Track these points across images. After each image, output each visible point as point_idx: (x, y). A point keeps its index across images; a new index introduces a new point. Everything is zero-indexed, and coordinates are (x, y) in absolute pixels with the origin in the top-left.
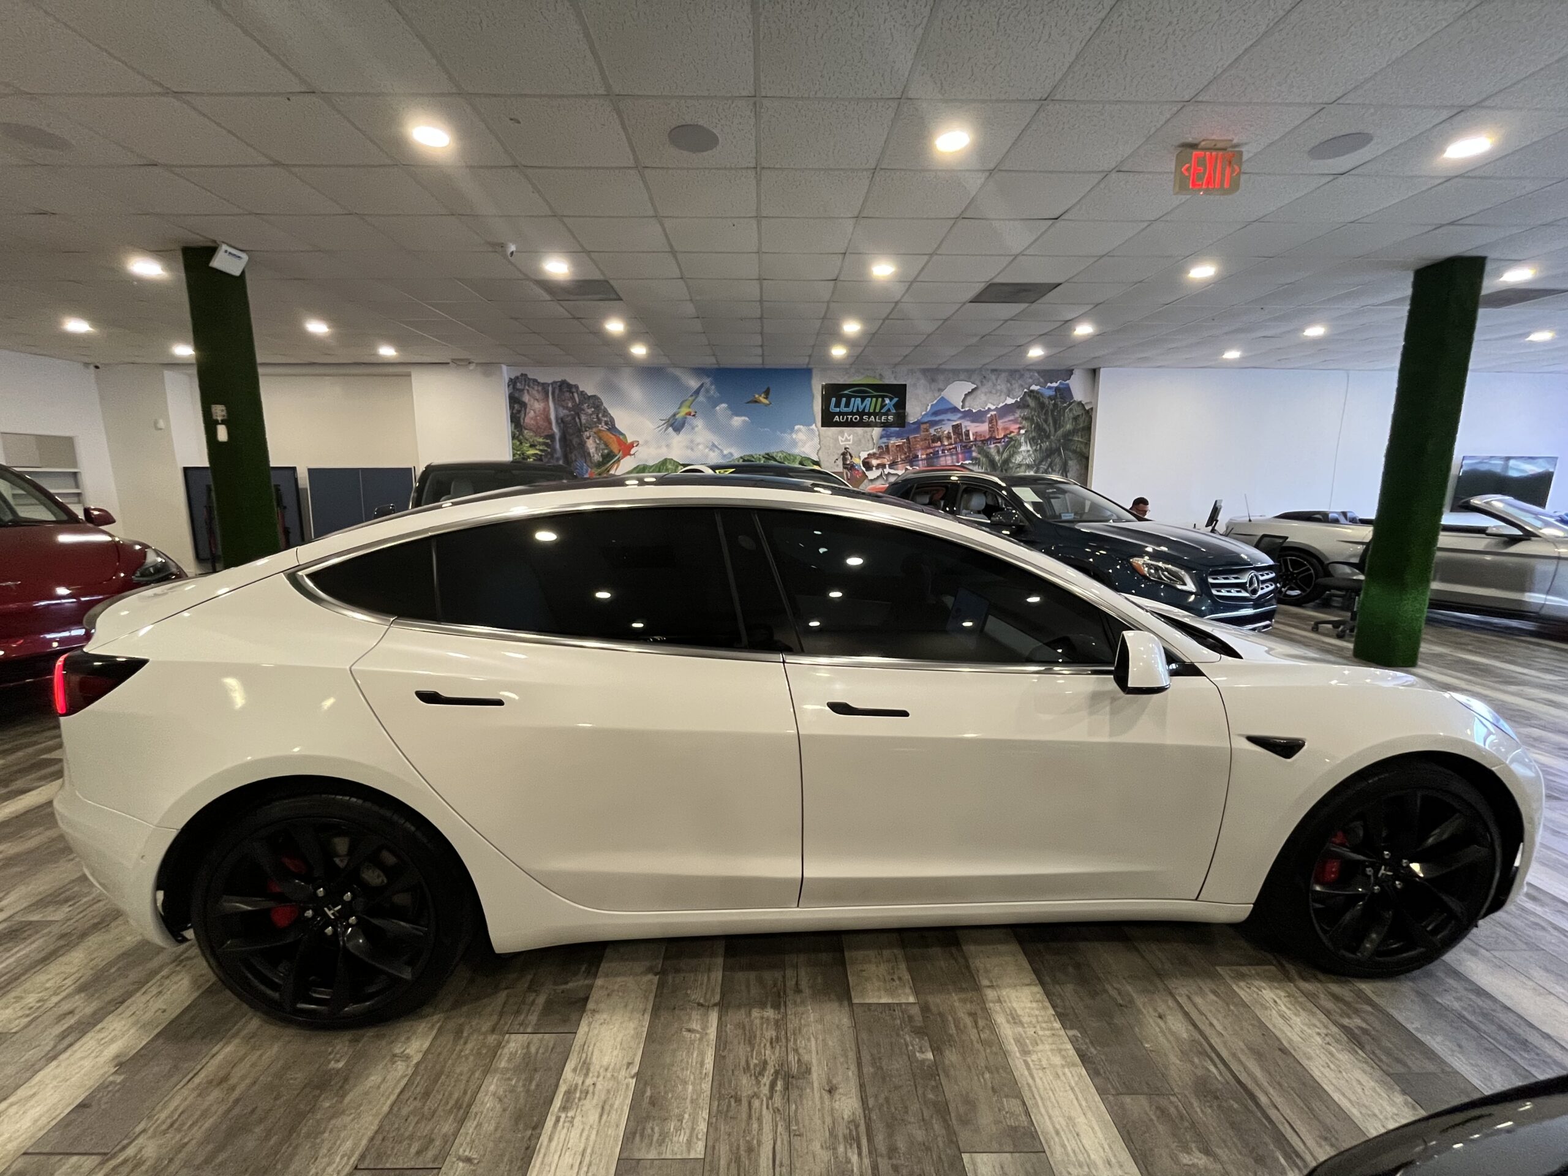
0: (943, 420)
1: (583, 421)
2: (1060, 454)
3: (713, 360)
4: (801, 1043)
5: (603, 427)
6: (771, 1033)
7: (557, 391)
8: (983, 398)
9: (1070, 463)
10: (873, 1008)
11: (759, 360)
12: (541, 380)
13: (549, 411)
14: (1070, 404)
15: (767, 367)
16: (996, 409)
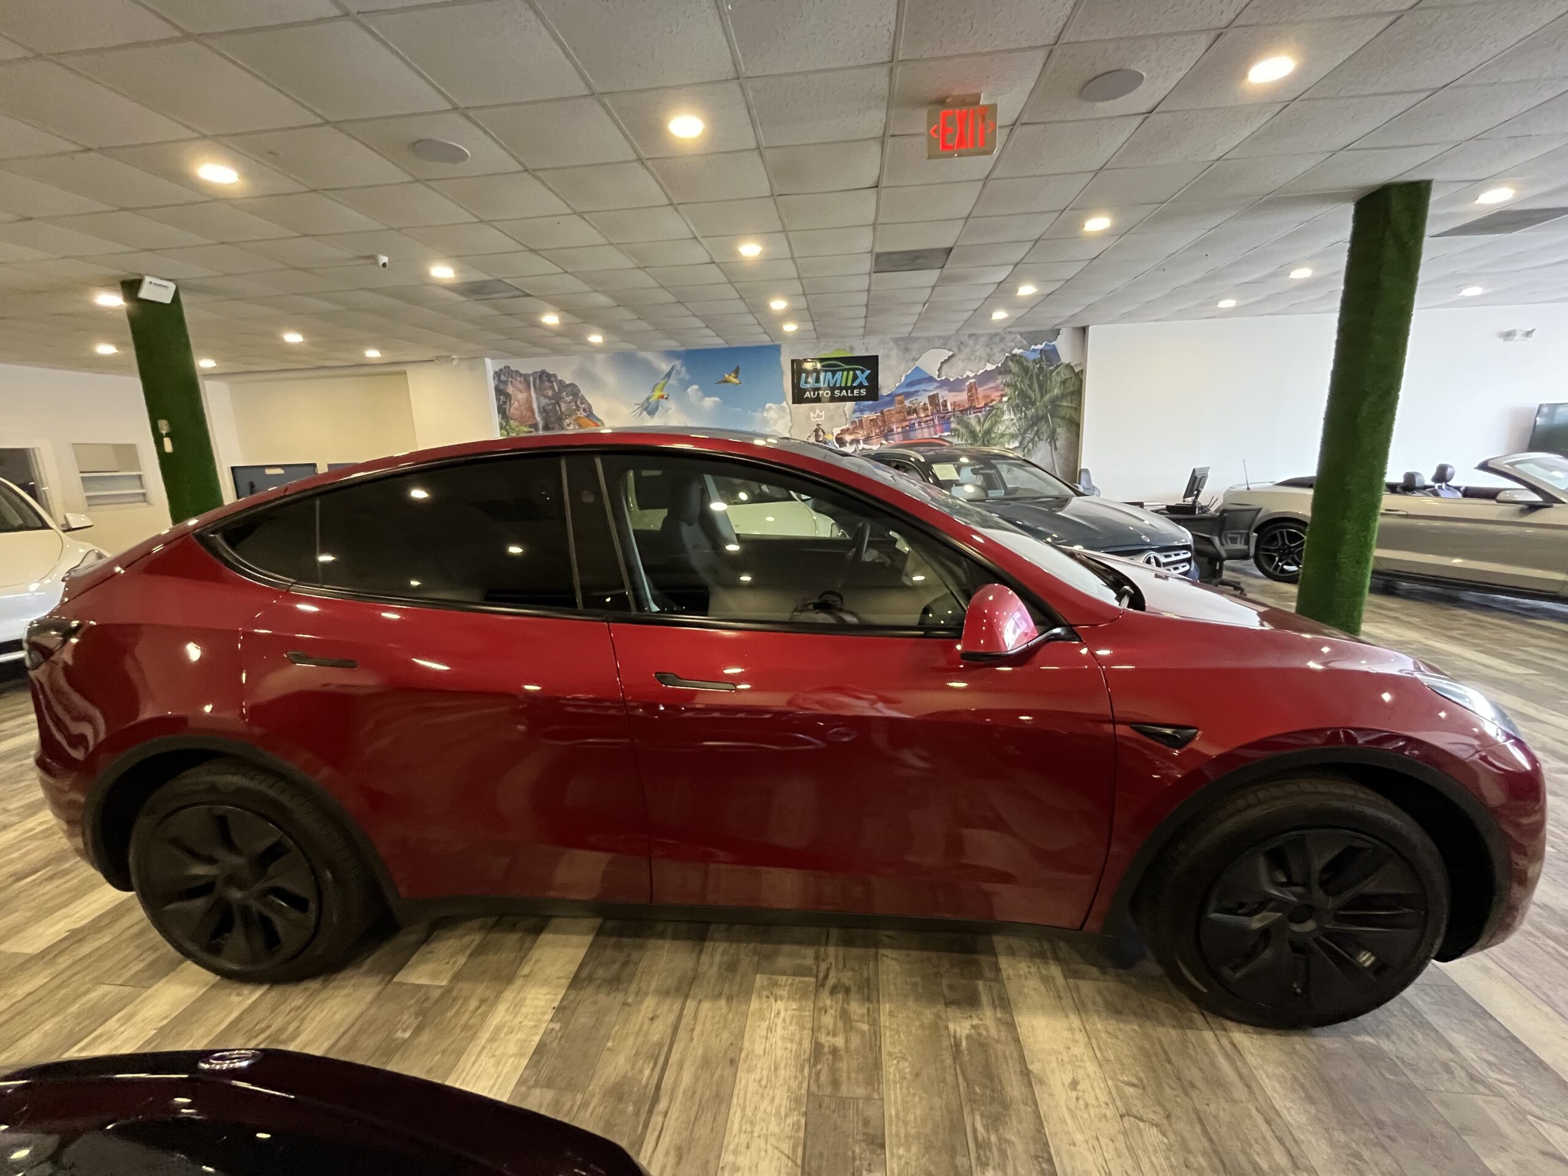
0: (919, 391)
1: (563, 409)
2: (1047, 421)
3: (677, 344)
5: (581, 414)
7: (538, 381)
8: (961, 364)
9: (1059, 430)
11: (720, 341)
12: (523, 372)
13: (531, 401)
14: (1057, 367)
15: (733, 345)
16: (975, 377)
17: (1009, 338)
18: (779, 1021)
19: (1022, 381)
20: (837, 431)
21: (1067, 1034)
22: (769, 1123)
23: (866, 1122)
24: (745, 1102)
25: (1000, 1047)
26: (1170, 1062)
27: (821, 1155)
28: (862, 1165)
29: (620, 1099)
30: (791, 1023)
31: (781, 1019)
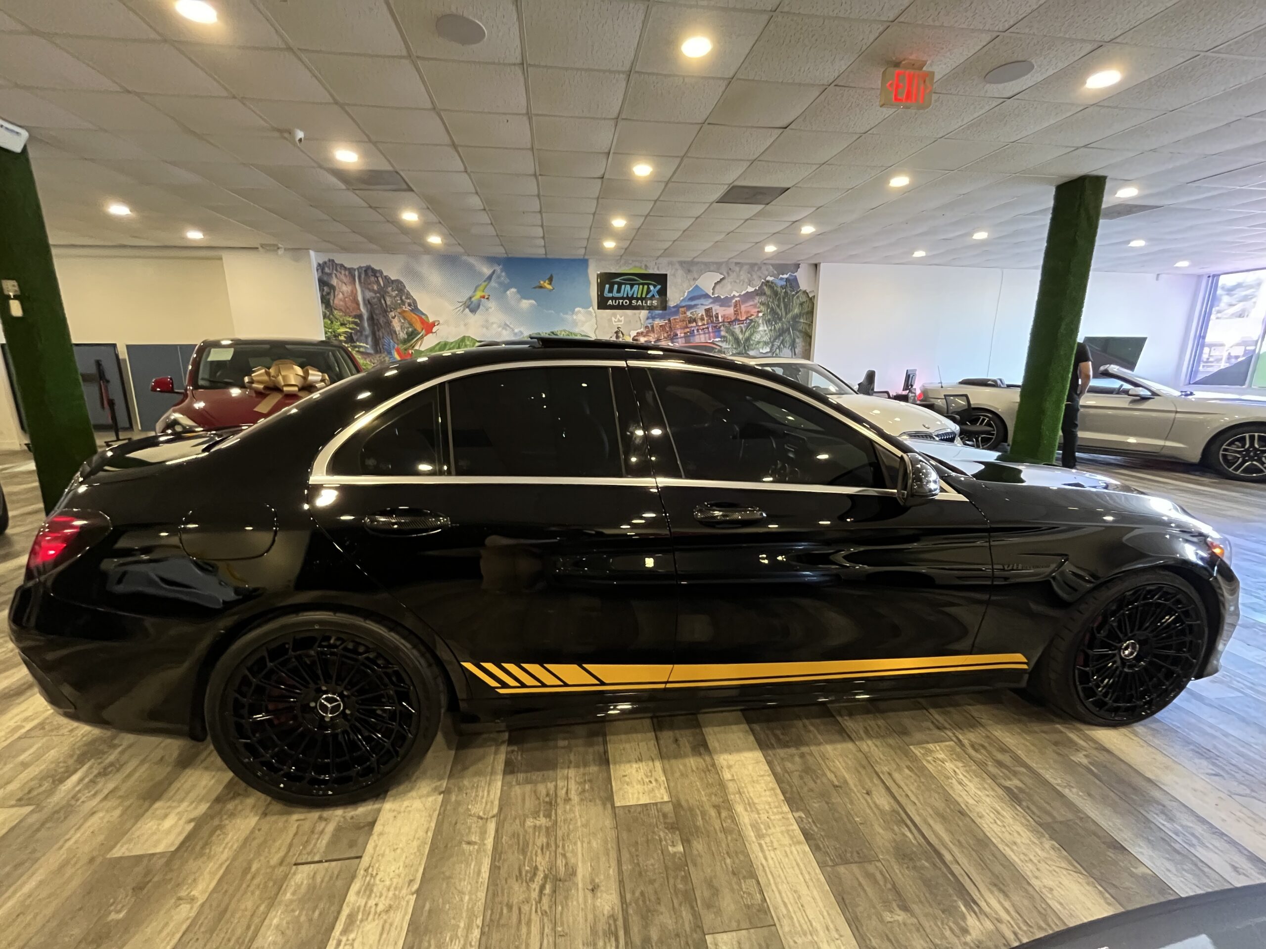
0: (695, 305)
1: (388, 303)
2: (789, 333)
3: (502, 250)
4: (569, 847)
5: (406, 308)
6: (542, 840)
7: (363, 276)
8: (729, 287)
9: (797, 340)
10: (632, 810)
11: (542, 251)
12: (347, 265)
13: (356, 294)
14: (797, 293)
15: (549, 257)
16: (740, 296)
20: (633, 333)
22: (1035, 851)
23: (1097, 835)
24: (1002, 840)
25: (1115, 766)
27: (1093, 864)
28: (1126, 865)
29: (911, 859)
30: (971, 777)
31: (961, 775)
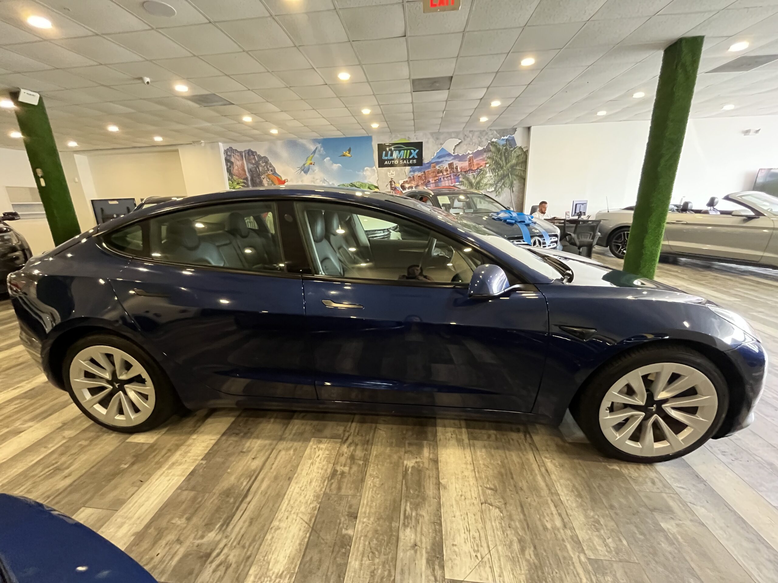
0: (442, 162)
1: (261, 170)
2: (509, 177)
7: (247, 155)
8: (465, 147)
9: (515, 182)
12: (239, 150)
13: (244, 166)
14: (514, 149)
16: (472, 153)
17: (490, 133)
18: (318, 460)
19: (496, 156)
20: (401, 182)
21: (464, 466)
22: (300, 507)
23: (350, 507)
24: (291, 498)
25: (428, 472)
26: (512, 478)
27: (324, 522)
28: (343, 526)
29: (228, 496)
30: (324, 461)
31: (319, 458)
